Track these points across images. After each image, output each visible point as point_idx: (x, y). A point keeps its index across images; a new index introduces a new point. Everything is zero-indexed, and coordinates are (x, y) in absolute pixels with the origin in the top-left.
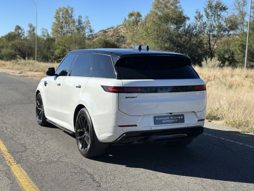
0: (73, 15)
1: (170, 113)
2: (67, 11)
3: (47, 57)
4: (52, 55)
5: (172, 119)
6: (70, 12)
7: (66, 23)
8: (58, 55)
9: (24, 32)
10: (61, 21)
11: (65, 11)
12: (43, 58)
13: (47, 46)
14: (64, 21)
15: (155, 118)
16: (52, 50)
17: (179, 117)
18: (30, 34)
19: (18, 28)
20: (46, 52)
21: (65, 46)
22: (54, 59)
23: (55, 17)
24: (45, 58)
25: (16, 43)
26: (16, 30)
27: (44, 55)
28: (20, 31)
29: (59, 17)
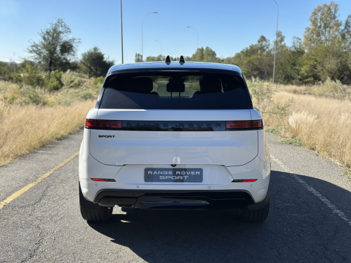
0: (337, 15)
1: (172, 165)
2: (329, 9)
3: (291, 76)
4: (298, 74)
5: (178, 175)
6: (333, 10)
7: (326, 27)
8: (306, 74)
9: (269, 45)
10: (319, 25)
11: (326, 9)
12: (285, 78)
13: (291, 62)
14: (323, 25)
15: (147, 170)
16: (297, 67)
17: (193, 173)
18: (277, 45)
19: (263, 38)
20: (289, 71)
21: (316, 61)
22: (301, 80)
23: (311, 20)
24: (288, 78)
25: (253, 59)
26: (259, 42)
27: (287, 75)
28: (264, 43)
29: (316, 19)
